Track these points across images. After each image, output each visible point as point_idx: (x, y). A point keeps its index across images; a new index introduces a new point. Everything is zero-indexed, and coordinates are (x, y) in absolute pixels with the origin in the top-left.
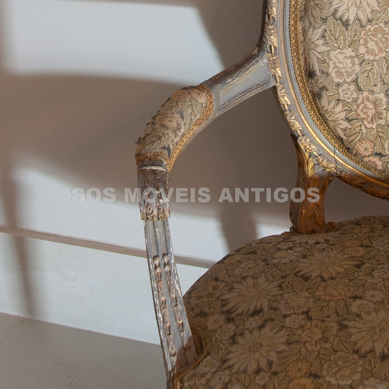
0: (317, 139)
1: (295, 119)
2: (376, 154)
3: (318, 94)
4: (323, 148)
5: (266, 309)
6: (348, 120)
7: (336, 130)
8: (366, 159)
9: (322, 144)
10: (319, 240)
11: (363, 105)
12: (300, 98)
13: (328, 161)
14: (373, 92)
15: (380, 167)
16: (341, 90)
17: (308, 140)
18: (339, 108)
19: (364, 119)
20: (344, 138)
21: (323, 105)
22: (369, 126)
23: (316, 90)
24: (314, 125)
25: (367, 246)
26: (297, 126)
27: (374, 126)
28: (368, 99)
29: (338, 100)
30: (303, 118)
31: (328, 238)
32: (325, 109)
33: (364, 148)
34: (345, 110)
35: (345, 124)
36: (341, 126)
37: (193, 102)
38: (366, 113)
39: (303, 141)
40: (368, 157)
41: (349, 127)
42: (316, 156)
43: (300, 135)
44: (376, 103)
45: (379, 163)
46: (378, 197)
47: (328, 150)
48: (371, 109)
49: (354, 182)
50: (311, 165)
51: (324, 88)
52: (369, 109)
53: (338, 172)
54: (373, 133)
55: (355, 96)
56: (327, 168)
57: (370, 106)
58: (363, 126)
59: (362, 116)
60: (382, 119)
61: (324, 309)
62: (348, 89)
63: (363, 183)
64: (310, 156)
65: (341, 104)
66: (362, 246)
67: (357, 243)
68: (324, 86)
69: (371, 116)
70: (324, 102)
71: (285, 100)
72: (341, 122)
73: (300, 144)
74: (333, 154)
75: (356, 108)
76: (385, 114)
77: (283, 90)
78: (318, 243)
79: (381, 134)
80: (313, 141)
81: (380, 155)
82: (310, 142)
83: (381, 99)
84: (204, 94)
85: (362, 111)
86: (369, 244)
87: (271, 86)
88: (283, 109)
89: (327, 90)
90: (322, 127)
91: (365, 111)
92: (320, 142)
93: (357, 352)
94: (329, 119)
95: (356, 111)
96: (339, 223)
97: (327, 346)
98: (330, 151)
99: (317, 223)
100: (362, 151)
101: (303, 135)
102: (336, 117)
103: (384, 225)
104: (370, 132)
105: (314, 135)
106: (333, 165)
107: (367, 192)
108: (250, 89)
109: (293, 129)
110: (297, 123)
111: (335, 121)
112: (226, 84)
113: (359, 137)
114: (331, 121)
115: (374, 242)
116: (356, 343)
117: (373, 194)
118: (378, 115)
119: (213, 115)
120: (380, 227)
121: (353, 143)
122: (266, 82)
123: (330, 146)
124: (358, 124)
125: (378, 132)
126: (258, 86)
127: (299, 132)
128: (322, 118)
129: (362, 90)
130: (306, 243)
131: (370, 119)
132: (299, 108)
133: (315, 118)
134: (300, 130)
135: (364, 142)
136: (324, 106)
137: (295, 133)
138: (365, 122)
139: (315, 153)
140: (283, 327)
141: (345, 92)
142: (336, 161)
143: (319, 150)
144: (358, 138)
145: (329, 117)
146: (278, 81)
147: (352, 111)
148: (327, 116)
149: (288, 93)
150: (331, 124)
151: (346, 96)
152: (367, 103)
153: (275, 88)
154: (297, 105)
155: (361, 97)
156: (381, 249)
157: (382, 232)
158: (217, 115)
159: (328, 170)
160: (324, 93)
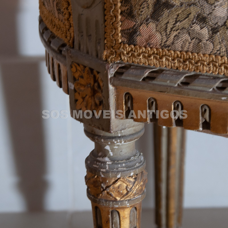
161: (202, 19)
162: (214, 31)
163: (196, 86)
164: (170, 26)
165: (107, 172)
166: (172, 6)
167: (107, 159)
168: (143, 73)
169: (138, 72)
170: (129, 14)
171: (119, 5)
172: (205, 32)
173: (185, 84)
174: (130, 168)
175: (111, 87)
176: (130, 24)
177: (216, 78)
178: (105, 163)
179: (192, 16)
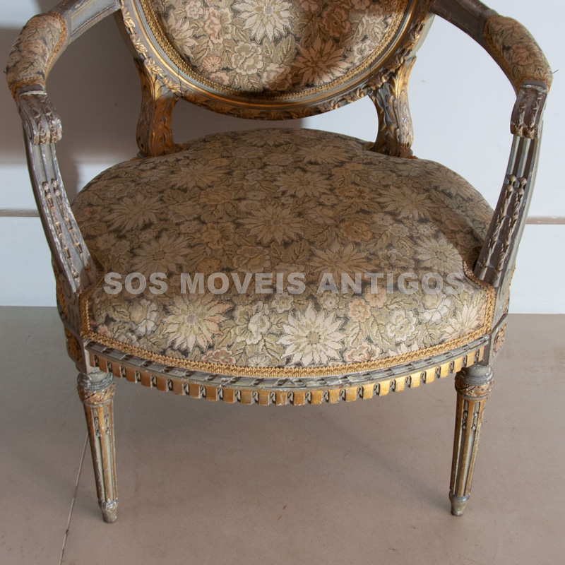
0: (162, 60)
1: (141, 42)
2: (223, 69)
3: (165, 14)
4: (168, 70)
5: (156, 222)
6: (196, 37)
7: (183, 49)
8: (213, 76)
9: (167, 66)
10: (179, 158)
11: (210, 21)
12: (145, 20)
13: (174, 82)
14: (218, 7)
15: (226, 82)
16: (187, 7)
17: (154, 63)
18: (187, 26)
19: (211, 34)
20: (192, 56)
21: (170, 24)
22: (216, 41)
23: (162, 9)
24: (158, 47)
25: (228, 157)
26: (142, 49)
27: (221, 41)
28: (214, 15)
29: (186, 18)
30: (148, 40)
31: (187, 155)
32: (172, 28)
33: (211, 64)
34: (192, 28)
35: (193, 42)
36: (188, 44)
37: (52, 28)
38: (212, 29)
39: (149, 64)
40: (216, 72)
41: (197, 44)
42: (162, 78)
43: (146, 57)
44: (221, 19)
45: (226, 78)
46: (222, 113)
47: (172, 70)
48: (218, 25)
49: (198, 101)
50: (157, 87)
51: (171, 7)
52: (215, 24)
53: (183, 93)
54: (219, 49)
55: (201, 12)
56: (173, 89)
57: (216, 21)
58: (210, 42)
59: (209, 31)
60: (227, 33)
61: (214, 212)
62: (195, 6)
63: (207, 101)
64: (156, 79)
65: (188, 22)
66: (223, 157)
67: (217, 156)
68: (171, 5)
69: (217, 31)
70: (171, 21)
71: (130, 23)
72: (189, 40)
73: (147, 67)
74: (176, 75)
75: (202, 24)
76: (230, 28)
77: (128, 13)
78: (178, 160)
79: (227, 49)
80: (158, 64)
81: (227, 69)
82: (156, 63)
83: (227, 14)
84: (57, 20)
85: (209, 27)
86: (230, 155)
87: (116, 10)
88: (129, 32)
89: (174, 9)
90: (166, 49)
91: (211, 26)
92: (164, 63)
93: (259, 244)
94: (176, 38)
95: (203, 27)
96: (184, 144)
97: (230, 243)
98: (174, 72)
99: (167, 145)
100: (209, 68)
101: (149, 58)
102: (183, 35)
103: (232, 138)
104: (217, 47)
105: (159, 57)
106: (178, 86)
107: (212, 110)
108: (98, 14)
109: (139, 52)
110: (143, 46)
111: (183, 39)
112: (76, 9)
113: (207, 53)
114: (178, 40)
115: (233, 153)
116: (256, 236)
117: (217, 111)
118: (224, 30)
119: (67, 41)
120: (230, 141)
121: (200, 60)
122: (112, 6)
123: (174, 66)
124: (205, 41)
125: (224, 46)
126: (104, 10)
127: (144, 54)
128: (168, 38)
129: (208, 6)
130: (167, 161)
131: (217, 34)
132: (143, 31)
133: (160, 39)
134: (146, 53)
135: (211, 58)
136: (171, 26)
137: (141, 56)
138: (212, 38)
139: (161, 75)
140: (179, 234)
141: (192, 10)
142: (181, 82)
143: (164, 72)
144: (205, 55)
145: (176, 36)
146: (123, 4)
147: (198, 27)
148: (174, 35)
149: (132, 16)
150: (178, 44)
151: (193, 13)
152: (213, 18)
153: (120, 12)
154: (142, 28)
155: (207, 13)
156: (242, 157)
157: (235, 144)
158: (70, 42)
159: (173, 91)
160: (171, 13)
161: (132, 331)
162: (139, 338)
163: (131, 361)
164: (115, 330)
165: (88, 390)
166: (115, 321)
167: (88, 381)
168: (102, 348)
169: (100, 348)
170: (93, 318)
171: (87, 311)
172: (134, 337)
173: (126, 359)
174: (102, 387)
175: (86, 351)
176: (93, 322)
177: (143, 360)
178: (87, 384)
179: (126, 328)
